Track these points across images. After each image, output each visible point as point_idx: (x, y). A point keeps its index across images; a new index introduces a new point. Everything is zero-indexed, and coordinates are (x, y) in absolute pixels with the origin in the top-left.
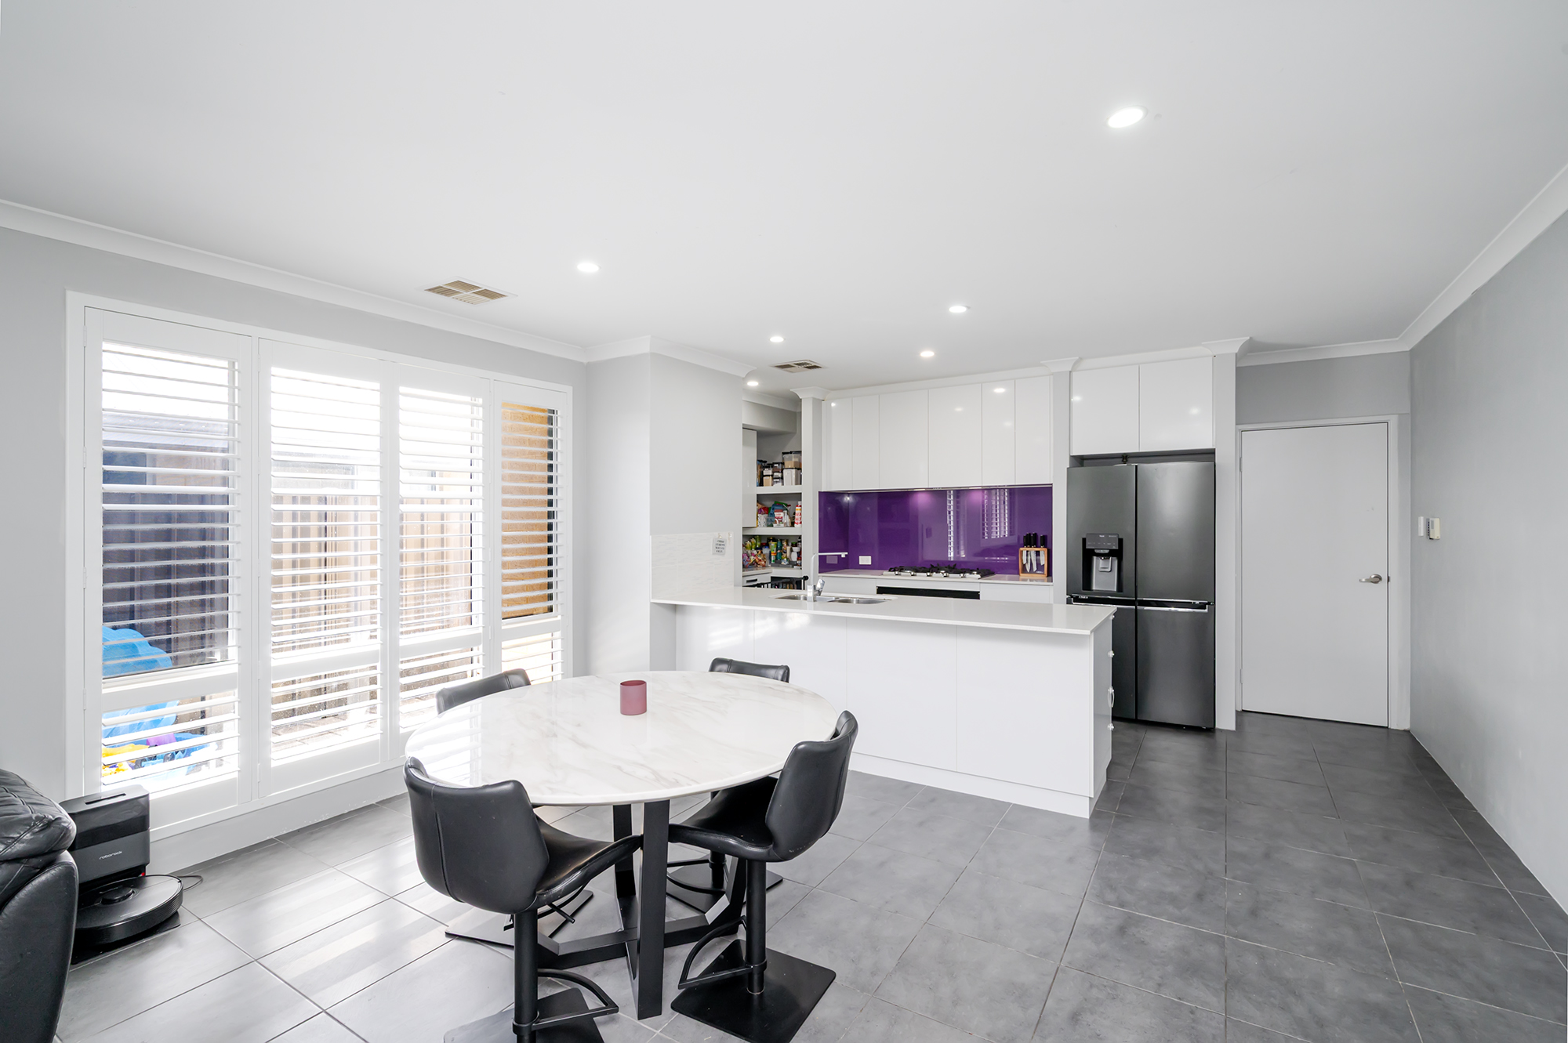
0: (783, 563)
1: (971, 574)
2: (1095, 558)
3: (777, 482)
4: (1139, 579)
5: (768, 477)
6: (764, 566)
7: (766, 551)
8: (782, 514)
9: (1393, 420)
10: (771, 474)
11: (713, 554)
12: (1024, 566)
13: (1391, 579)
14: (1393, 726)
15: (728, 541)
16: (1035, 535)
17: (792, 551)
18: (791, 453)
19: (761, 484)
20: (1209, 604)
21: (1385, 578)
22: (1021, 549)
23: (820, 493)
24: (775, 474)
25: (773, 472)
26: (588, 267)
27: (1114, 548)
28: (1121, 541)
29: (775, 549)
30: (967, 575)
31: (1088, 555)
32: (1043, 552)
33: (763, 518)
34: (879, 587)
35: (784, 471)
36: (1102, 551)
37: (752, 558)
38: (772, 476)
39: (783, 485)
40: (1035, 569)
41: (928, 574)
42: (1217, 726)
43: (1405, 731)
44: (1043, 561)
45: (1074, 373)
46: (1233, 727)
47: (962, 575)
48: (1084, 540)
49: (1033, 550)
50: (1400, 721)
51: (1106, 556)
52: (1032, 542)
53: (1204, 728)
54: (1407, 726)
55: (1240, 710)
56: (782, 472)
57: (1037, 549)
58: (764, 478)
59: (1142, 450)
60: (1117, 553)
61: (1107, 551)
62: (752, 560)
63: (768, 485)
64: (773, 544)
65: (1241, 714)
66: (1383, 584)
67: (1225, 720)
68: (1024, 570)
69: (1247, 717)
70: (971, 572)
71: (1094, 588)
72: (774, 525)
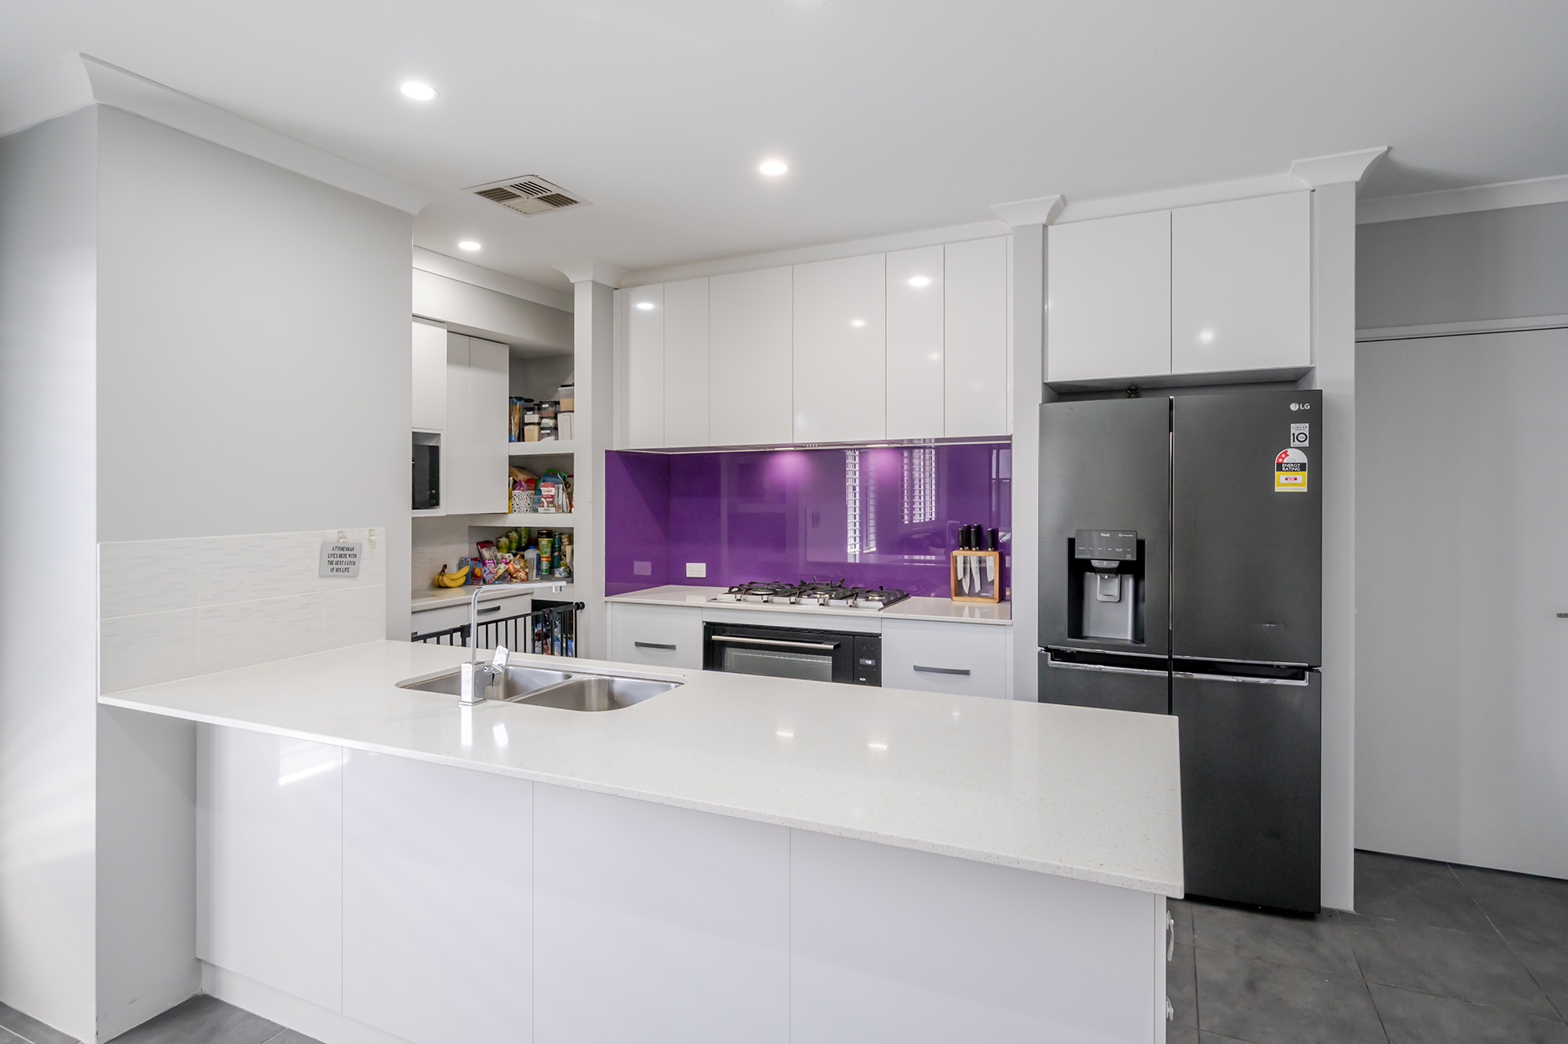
0: (556, 576)
1: (867, 599)
2: (1091, 575)
3: (549, 434)
4: (1174, 618)
5: (532, 427)
6: (526, 580)
7: (531, 554)
8: (553, 491)
10: (536, 421)
11: (322, 576)
12: (959, 583)
15: (366, 547)
16: (979, 529)
19: (521, 437)
20: (1310, 669)
22: (955, 553)
23: (609, 454)
24: (544, 421)
25: (541, 418)
27: (1129, 557)
28: (1141, 545)
29: (549, 550)
30: (861, 601)
31: (1079, 570)
32: (991, 559)
33: (523, 496)
34: (707, 623)
35: (559, 416)
36: (1104, 564)
37: (502, 567)
38: (539, 424)
39: (557, 439)
40: (978, 588)
41: (793, 599)
42: (1323, 906)
44: (993, 574)
45: (1050, 228)
46: (1353, 907)
47: (850, 602)
48: (1071, 543)
49: (974, 555)
51: (1111, 574)
52: (973, 542)
53: (1302, 912)
56: (556, 418)
57: (982, 553)
58: (526, 428)
59: (1179, 370)
60: (1133, 568)
61: (1115, 565)
62: (501, 571)
63: (531, 440)
64: (544, 542)
67: (1337, 892)
68: (959, 592)
70: (866, 593)
71: (1090, 635)
72: (540, 510)
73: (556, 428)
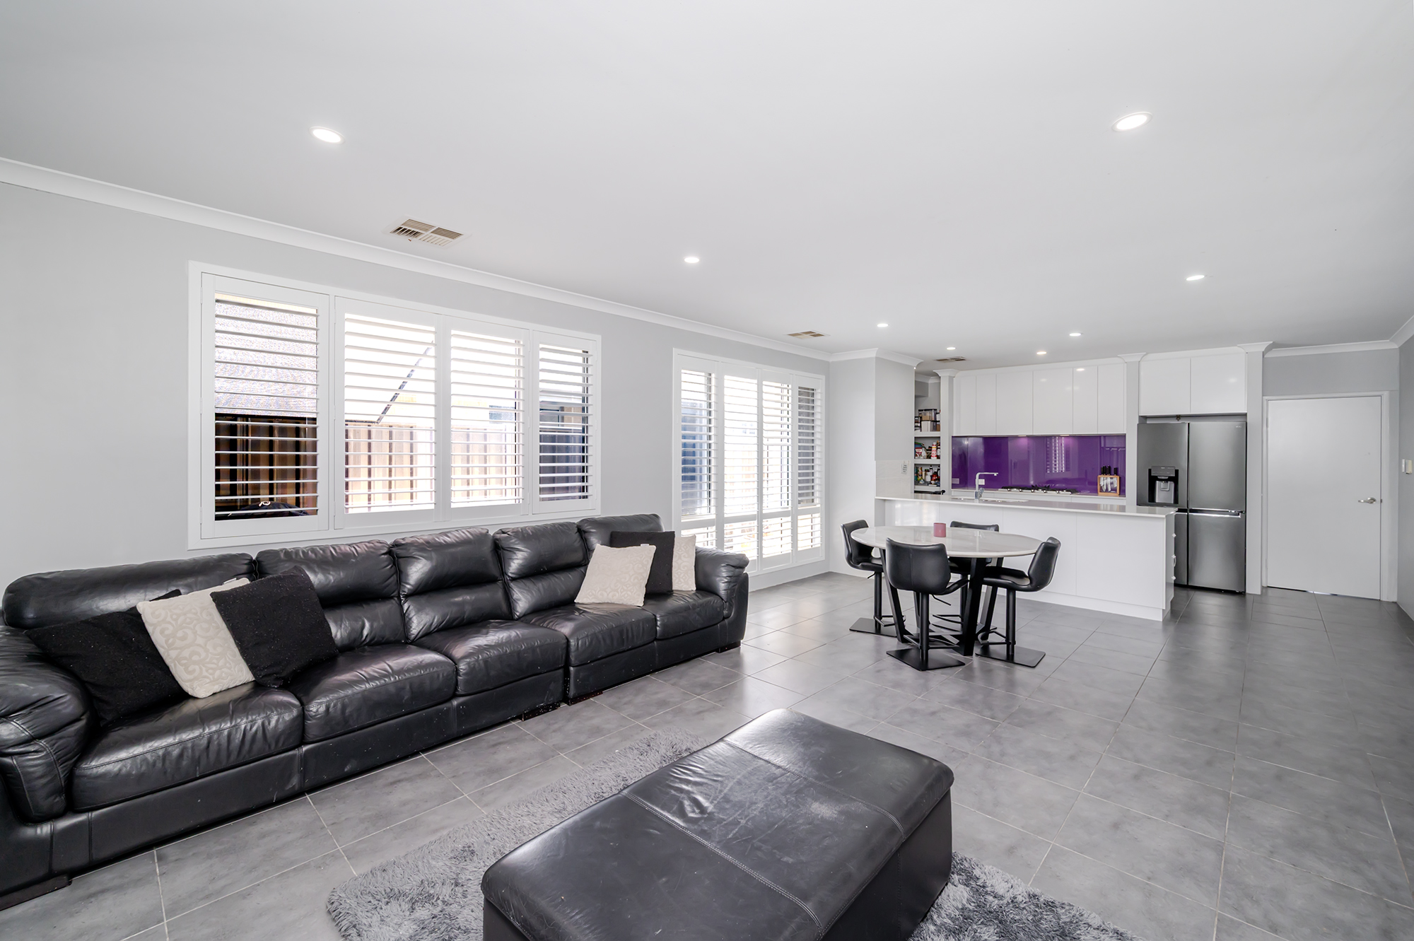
1: (1063, 491)
2: (1157, 482)
4: (1190, 495)
8: (921, 450)
9: (1386, 394)
11: (902, 473)
13: (1383, 501)
14: (1384, 599)
15: (908, 466)
16: (1112, 467)
17: (926, 475)
18: (925, 410)
20: (1242, 512)
21: (1378, 500)
23: (953, 437)
26: (883, 325)
27: (1172, 475)
28: (1177, 472)
30: (1060, 492)
31: (1153, 480)
35: (923, 422)
36: (1163, 478)
39: (922, 431)
41: (1032, 491)
42: (1247, 592)
43: (1393, 602)
45: (1142, 363)
46: (1259, 593)
47: (1057, 492)
48: (1150, 470)
50: (1390, 595)
51: (1166, 481)
53: (1239, 593)
54: (1395, 599)
55: (1265, 585)
59: (1194, 413)
60: (1174, 479)
61: (1166, 478)
63: (917, 431)
65: (1266, 588)
66: (1377, 505)
67: (1253, 588)
68: (1101, 491)
69: (1270, 591)
71: (1157, 501)
73: (921, 427)
